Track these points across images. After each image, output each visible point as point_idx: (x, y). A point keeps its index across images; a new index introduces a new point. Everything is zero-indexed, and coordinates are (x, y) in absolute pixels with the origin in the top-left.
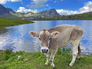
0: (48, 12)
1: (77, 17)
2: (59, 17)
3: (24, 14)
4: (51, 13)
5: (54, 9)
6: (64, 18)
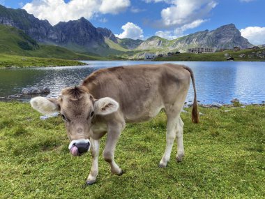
0: (209, 37)
2: (238, 52)
3: (138, 42)
4: (219, 37)
5: (232, 24)
6: (255, 56)
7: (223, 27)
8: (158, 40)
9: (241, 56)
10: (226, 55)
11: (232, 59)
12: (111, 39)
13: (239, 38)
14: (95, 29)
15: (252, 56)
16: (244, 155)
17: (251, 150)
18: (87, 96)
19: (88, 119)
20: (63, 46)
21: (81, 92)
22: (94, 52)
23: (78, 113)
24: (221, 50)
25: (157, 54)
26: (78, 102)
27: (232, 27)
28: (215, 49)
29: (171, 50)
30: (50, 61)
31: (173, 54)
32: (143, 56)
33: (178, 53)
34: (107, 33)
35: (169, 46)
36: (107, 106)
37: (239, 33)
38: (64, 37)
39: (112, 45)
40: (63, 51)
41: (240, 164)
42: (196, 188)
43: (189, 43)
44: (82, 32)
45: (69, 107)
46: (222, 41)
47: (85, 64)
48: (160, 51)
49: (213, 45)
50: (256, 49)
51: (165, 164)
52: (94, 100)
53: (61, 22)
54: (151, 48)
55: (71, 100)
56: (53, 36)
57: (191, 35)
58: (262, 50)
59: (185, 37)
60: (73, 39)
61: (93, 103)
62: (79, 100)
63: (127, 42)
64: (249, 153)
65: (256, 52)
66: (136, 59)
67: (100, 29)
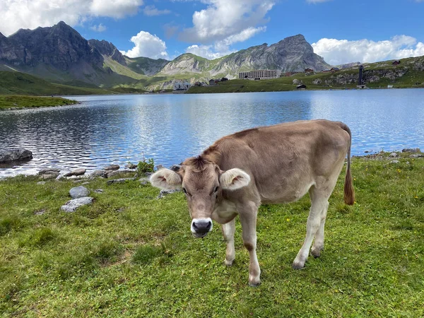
0: (269, 53)
1: (400, 75)
2: (312, 76)
3: (161, 63)
4: (283, 55)
5: (299, 35)
6: (334, 82)
7: (288, 39)
8: (192, 60)
9: (316, 82)
10: (295, 81)
11: (303, 87)
12: (114, 58)
13: (311, 56)
14: (86, 41)
15: (330, 81)
16: (394, 236)
17: (398, 228)
18: (212, 167)
19: (211, 194)
20: (29, 72)
21: (205, 163)
22: (86, 80)
23: (200, 187)
24: (288, 74)
25: (192, 82)
26: (201, 174)
27: (300, 39)
28: (279, 72)
29: (213, 75)
30: (10, 100)
31: (217, 81)
32: (171, 86)
33: (224, 79)
34: (108, 49)
35: (209, 69)
36: (235, 179)
37: (311, 49)
38: (29, 56)
39: (117, 68)
40: (30, 81)
41: (396, 251)
42: (359, 293)
43: (240, 65)
44: (62, 47)
45: (191, 180)
46: (288, 60)
47: (75, 102)
48: (197, 77)
49: (275, 67)
50: (335, 71)
51: (302, 264)
52: (221, 171)
53: (21, 31)
54: (182, 72)
55: (193, 172)
56: (8, 55)
57: (242, 52)
58: (343, 73)
59: (233, 54)
60: (46, 59)
61: (219, 175)
62: (202, 172)
63: (143, 64)
64: (398, 233)
65: (335, 76)
66: (159, 91)
67: (95, 42)
